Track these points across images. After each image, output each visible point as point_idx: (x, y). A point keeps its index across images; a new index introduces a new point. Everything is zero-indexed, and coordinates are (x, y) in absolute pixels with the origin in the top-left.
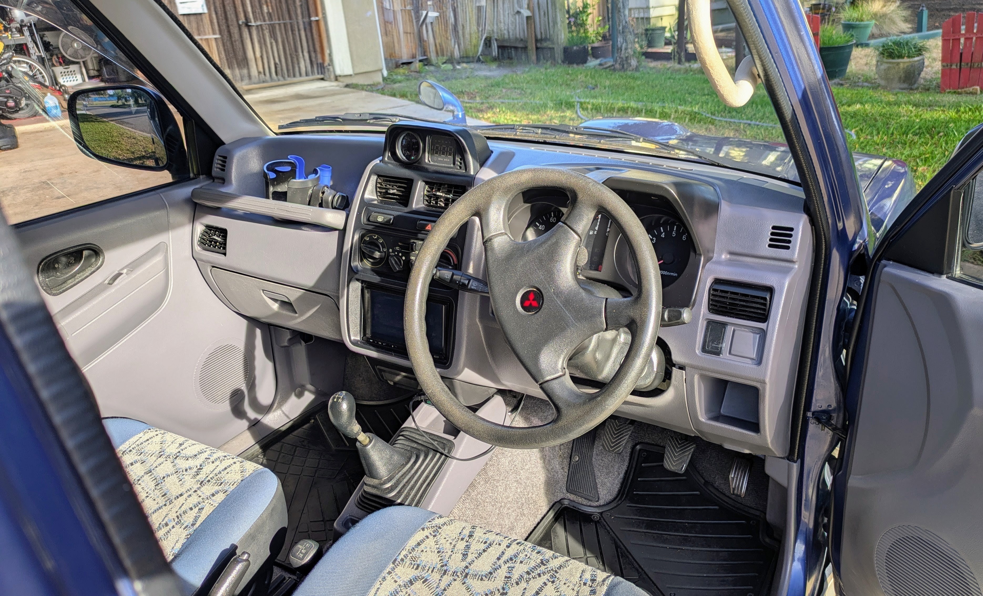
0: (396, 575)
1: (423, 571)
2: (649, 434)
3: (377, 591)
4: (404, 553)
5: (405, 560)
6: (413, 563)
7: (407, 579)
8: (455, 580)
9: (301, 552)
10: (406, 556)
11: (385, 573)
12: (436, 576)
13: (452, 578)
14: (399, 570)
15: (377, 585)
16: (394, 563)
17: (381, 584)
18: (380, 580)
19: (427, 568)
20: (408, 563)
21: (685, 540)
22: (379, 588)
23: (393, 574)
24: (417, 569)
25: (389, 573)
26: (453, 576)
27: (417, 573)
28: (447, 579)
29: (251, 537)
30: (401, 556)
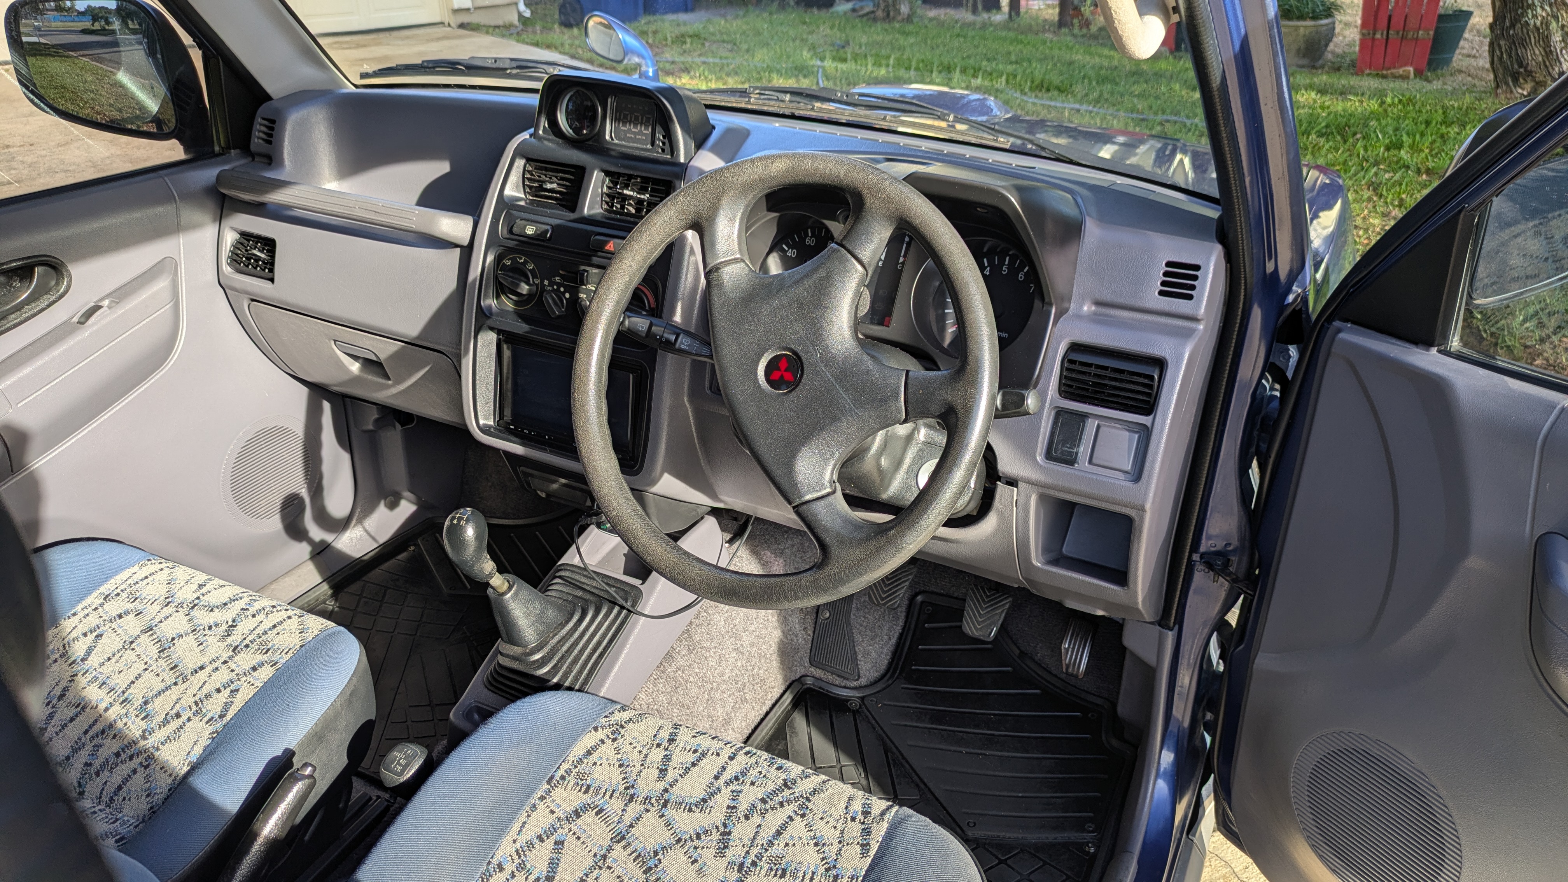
0: (553, 801)
1: (596, 796)
2: (936, 579)
3: (523, 826)
4: (565, 766)
5: (567, 779)
6: (580, 782)
7: (570, 809)
8: (648, 811)
9: (398, 763)
10: (568, 772)
11: (534, 799)
12: (617, 804)
13: (642, 807)
14: (558, 794)
15: (523, 817)
16: (549, 782)
17: (529, 816)
18: (528, 809)
19: (603, 791)
20: (572, 783)
21: (990, 742)
22: (525, 823)
23: (548, 800)
24: (586, 792)
25: (542, 798)
26: (644, 804)
27: (587, 798)
28: (634, 809)
29: (317, 737)
30: (561, 772)
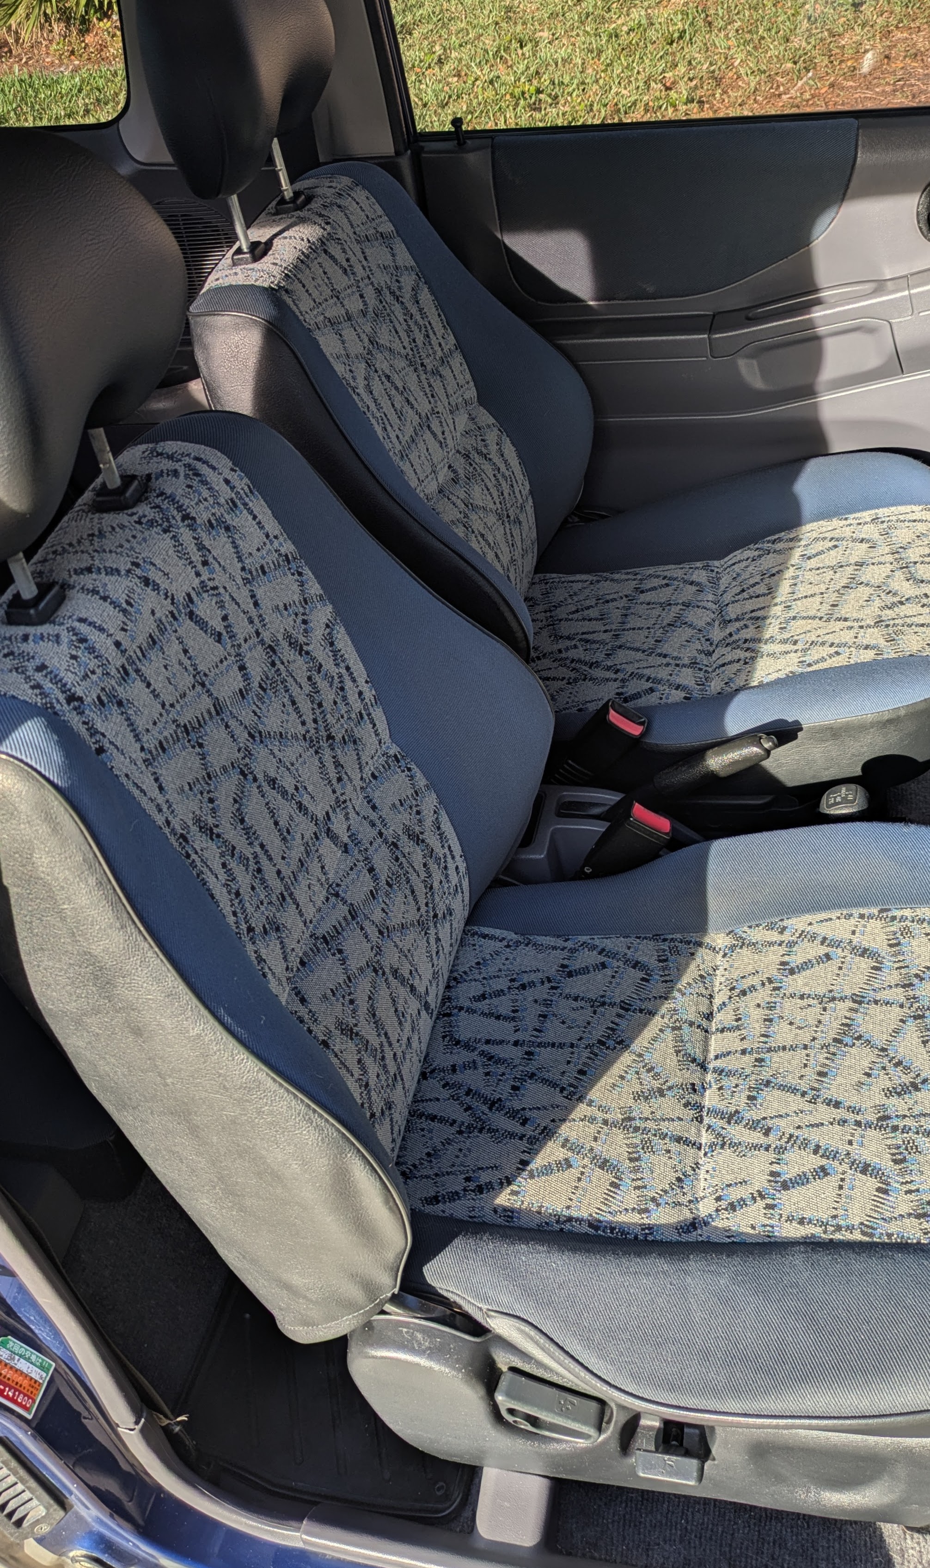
0: (865, 926)
1: (893, 955)
3: (827, 920)
4: (907, 913)
5: (895, 922)
6: (898, 935)
7: (865, 944)
8: (902, 1006)
9: (835, 798)
10: (903, 919)
11: (856, 912)
12: (894, 977)
13: (902, 999)
14: (875, 925)
15: (834, 914)
16: (881, 911)
17: (839, 918)
18: (845, 912)
19: (901, 958)
20: (892, 929)
22: (831, 919)
23: (863, 922)
24: (891, 946)
25: (862, 916)
26: (908, 999)
27: (884, 950)
28: (899, 995)
29: (834, 733)
30: (898, 913)
